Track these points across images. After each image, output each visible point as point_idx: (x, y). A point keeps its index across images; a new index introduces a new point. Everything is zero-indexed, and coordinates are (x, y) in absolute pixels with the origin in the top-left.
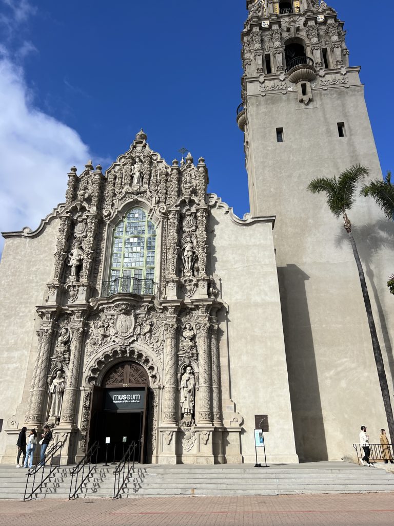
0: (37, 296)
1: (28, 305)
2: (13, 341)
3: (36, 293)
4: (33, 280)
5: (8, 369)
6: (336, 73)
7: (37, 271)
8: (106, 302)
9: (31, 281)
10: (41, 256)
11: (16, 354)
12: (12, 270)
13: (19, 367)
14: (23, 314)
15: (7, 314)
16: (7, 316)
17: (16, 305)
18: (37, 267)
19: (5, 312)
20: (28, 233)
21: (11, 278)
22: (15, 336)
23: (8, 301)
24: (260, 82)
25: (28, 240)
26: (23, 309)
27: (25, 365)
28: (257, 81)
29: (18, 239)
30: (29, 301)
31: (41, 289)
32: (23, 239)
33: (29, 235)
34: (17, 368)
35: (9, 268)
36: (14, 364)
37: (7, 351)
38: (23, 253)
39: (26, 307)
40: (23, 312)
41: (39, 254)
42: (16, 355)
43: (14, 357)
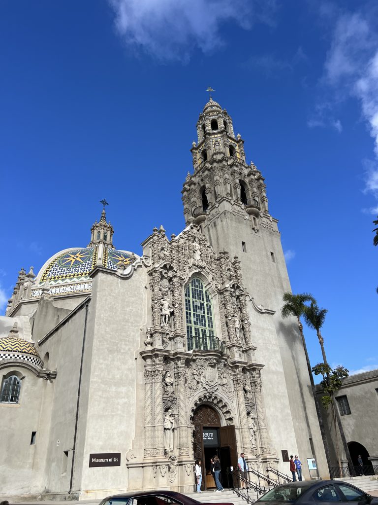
0: (134, 336)
1: (127, 343)
2: (118, 376)
3: (132, 333)
4: (128, 319)
5: (118, 404)
6: (268, 218)
7: (131, 312)
8: (200, 354)
9: (127, 321)
10: (133, 299)
11: (123, 389)
12: (109, 306)
13: (128, 402)
14: (124, 351)
15: (110, 349)
16: (110, 351)
17: (117, 342)
18: (131, 308)
19: (108, 346)
20: (121, 274)
21: (109, 313)
22: (120, 371)
23: (109, 336)
24: (231, 204)
25: (120, 280)
26: (123, 346)
27: (133, 401)
28: (230, 202)
29: (110, 277)
30: (127, 339)
31: (136, 330)
32: (115, 278)
33: (123, 276)
34: (125, 403)
35: (106, 303)
36: (123, 399)
37: (115, 385)
38: (116, 291)
39: (126, 345)
40: (124, 349)
41: (130, 297)
42: (123, 391)
43: (122, 393)
